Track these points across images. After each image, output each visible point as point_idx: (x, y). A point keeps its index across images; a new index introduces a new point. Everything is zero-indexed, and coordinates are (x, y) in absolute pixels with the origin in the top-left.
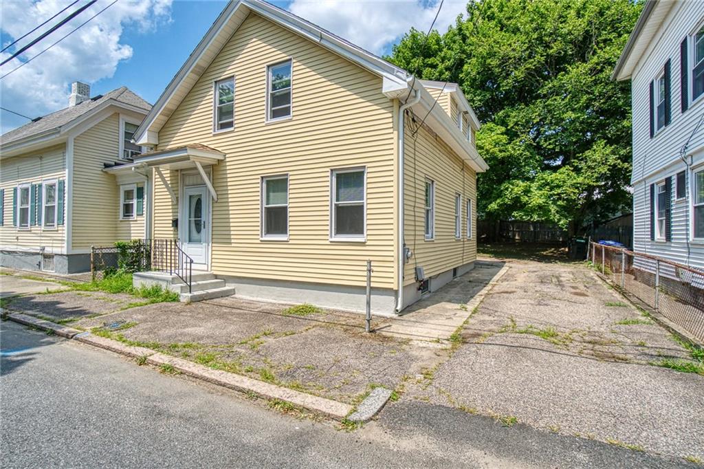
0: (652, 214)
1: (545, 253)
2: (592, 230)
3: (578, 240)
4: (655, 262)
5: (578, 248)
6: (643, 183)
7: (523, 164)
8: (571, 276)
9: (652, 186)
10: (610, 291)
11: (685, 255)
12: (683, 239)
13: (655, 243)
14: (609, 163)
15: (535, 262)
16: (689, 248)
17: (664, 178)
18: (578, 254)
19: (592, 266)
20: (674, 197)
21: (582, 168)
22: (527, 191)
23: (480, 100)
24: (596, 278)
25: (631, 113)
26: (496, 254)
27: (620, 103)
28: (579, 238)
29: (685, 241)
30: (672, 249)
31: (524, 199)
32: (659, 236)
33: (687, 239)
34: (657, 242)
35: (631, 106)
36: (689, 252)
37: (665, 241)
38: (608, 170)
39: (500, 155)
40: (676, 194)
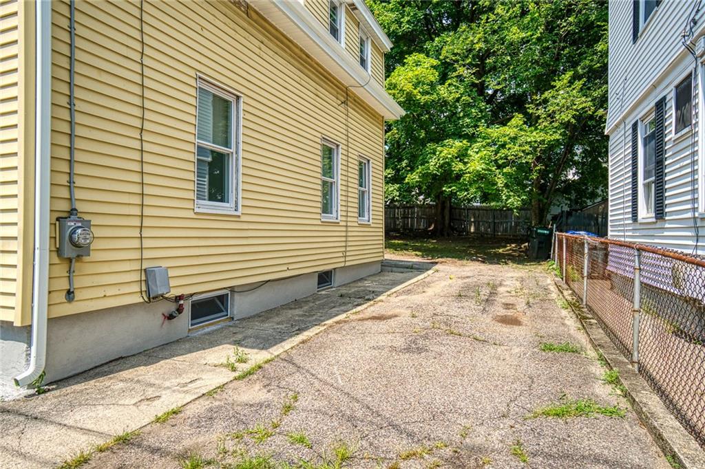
0: (635, 175)
1: (501, 251)
2: (564, 219)
3: (539, 231)
4: (632, 252)
5: (540, 243)
6: (623, 126)
7: (462, 114)
8: (518, 284)
9: (635, 127)
10: (564, 313)
11: (690, 242)
12: (686, 211)
13: (638, 227)
14: (575, 107)
15: (477, 263)
16: (697, 228)
17: (653, 104)
18: (540, 252)
19: (553, 269)
20: (671, 134)
21: (538, 117)
22: (462, 156)
23: (408, 22)
24: (552, 288)
25: (606, 30)
26: (427, 252)
27: (593, 17)
28: (541, 228)
29: (689, 215)
30: (666, 234)
31: (458, 166)
32: (645, 213)
33: (694, 209)
34: (641, 224)
35: (607, 21)
36: (697, 236)
37: (654, 220)
38: (573, 117)
39: (423, 99)
40: (673, 128)
